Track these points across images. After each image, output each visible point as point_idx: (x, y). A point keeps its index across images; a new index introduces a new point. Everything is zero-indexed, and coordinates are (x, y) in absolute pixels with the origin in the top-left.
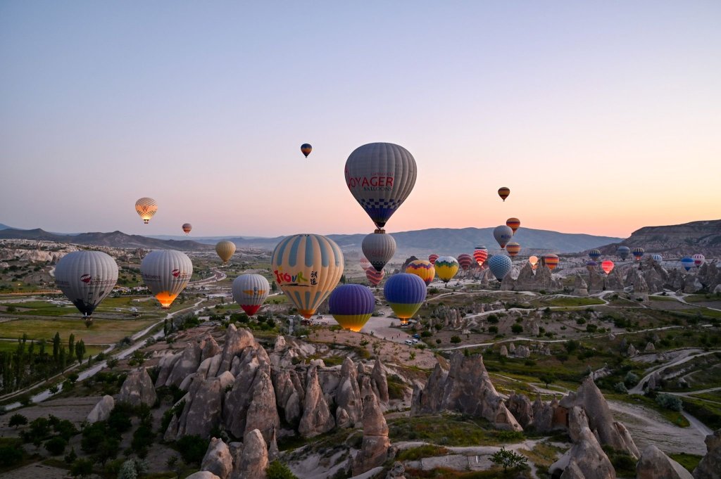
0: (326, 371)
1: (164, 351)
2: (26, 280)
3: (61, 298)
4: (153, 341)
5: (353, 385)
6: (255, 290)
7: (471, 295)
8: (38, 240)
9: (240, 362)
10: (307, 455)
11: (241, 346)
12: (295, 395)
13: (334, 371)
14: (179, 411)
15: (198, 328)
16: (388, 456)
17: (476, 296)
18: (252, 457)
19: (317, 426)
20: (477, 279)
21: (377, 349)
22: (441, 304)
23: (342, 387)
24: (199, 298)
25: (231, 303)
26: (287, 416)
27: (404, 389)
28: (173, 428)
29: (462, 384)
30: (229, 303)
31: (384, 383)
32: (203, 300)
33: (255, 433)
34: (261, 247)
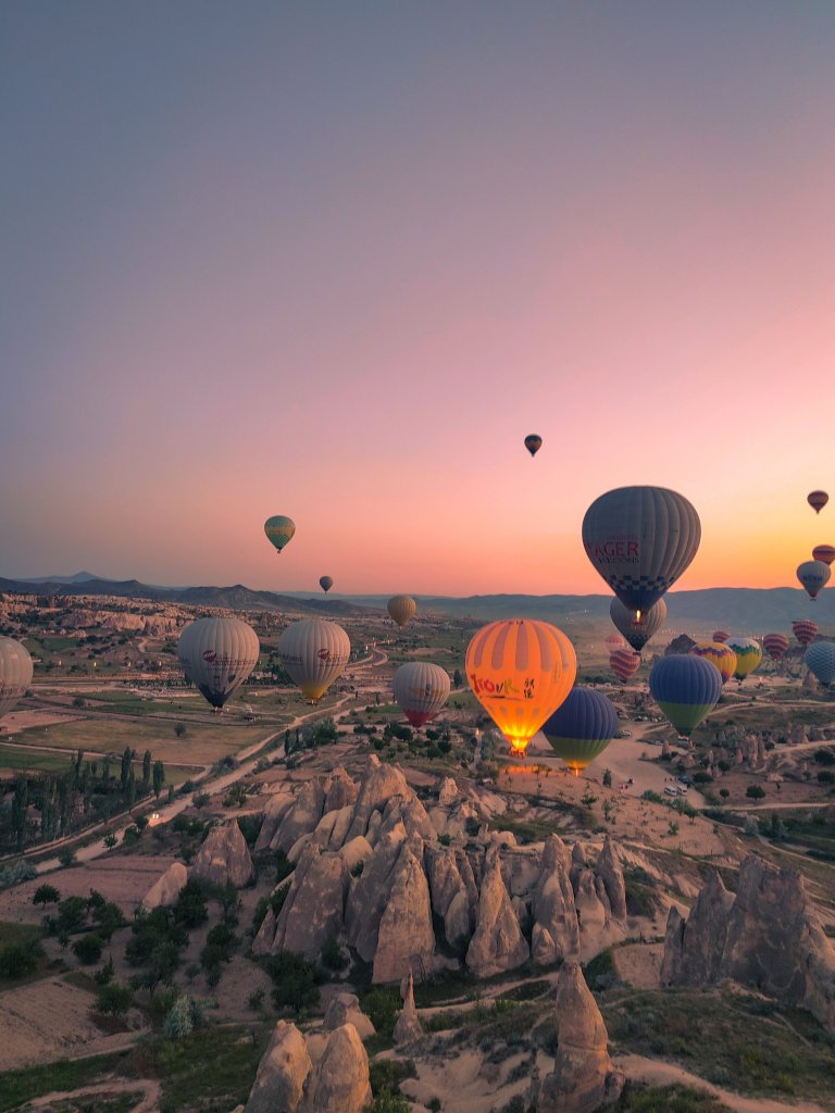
0: (518, 854)
1: (279, 784)
2: (106, 657)
3: (149, 687)
4: (267, 764)
5: (562, 886)
6: (428, 689)
7: (785, 708)
8: (129, 596)
9: (383, 821)
10: (461, 1049)
11: (385, 793)
12: (462, 895)
13: (532, 855)
14: (278, 903)
15: (335, 747)
16: (606, 1093)
17: (793, 711)
18: (338, 1082)
19: (497, 957)
20: (797, 676)
21: (611, 814)
22: (730, 723)
23: (542, 888)
24: (344, 693)
25: (391, 703)
26: (448, 932)
27: (656, 898)
28: (267, 932)
29: (761, 924)
30: (387, 704)
31: (619, 886)
32: (350, 696)
33: (346, 1033)
34: (443, 613)
